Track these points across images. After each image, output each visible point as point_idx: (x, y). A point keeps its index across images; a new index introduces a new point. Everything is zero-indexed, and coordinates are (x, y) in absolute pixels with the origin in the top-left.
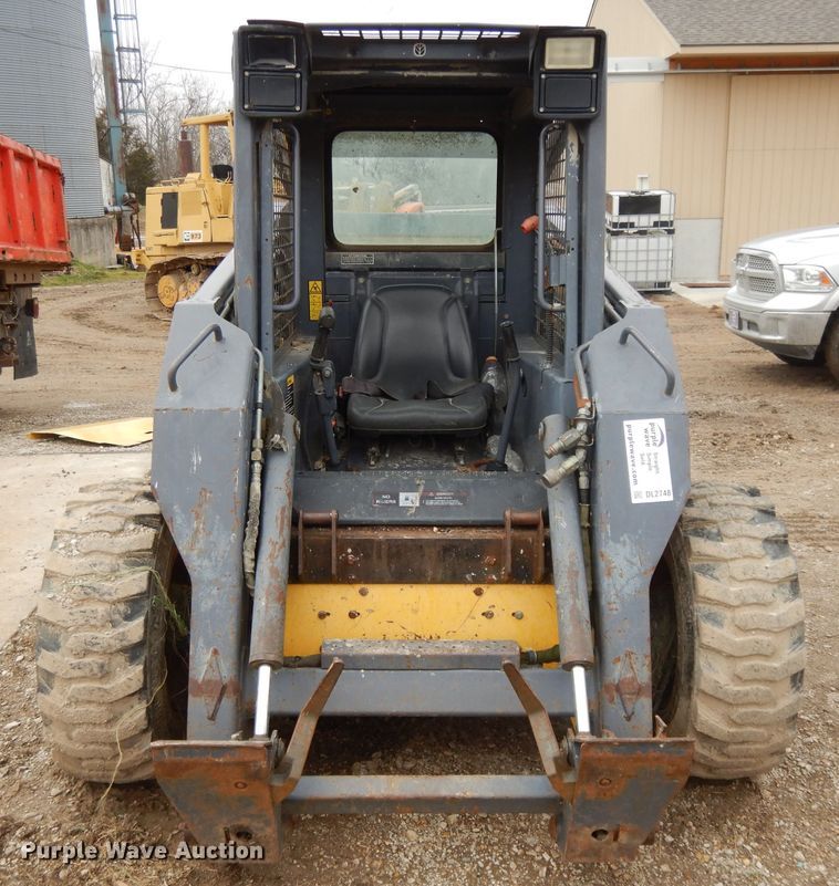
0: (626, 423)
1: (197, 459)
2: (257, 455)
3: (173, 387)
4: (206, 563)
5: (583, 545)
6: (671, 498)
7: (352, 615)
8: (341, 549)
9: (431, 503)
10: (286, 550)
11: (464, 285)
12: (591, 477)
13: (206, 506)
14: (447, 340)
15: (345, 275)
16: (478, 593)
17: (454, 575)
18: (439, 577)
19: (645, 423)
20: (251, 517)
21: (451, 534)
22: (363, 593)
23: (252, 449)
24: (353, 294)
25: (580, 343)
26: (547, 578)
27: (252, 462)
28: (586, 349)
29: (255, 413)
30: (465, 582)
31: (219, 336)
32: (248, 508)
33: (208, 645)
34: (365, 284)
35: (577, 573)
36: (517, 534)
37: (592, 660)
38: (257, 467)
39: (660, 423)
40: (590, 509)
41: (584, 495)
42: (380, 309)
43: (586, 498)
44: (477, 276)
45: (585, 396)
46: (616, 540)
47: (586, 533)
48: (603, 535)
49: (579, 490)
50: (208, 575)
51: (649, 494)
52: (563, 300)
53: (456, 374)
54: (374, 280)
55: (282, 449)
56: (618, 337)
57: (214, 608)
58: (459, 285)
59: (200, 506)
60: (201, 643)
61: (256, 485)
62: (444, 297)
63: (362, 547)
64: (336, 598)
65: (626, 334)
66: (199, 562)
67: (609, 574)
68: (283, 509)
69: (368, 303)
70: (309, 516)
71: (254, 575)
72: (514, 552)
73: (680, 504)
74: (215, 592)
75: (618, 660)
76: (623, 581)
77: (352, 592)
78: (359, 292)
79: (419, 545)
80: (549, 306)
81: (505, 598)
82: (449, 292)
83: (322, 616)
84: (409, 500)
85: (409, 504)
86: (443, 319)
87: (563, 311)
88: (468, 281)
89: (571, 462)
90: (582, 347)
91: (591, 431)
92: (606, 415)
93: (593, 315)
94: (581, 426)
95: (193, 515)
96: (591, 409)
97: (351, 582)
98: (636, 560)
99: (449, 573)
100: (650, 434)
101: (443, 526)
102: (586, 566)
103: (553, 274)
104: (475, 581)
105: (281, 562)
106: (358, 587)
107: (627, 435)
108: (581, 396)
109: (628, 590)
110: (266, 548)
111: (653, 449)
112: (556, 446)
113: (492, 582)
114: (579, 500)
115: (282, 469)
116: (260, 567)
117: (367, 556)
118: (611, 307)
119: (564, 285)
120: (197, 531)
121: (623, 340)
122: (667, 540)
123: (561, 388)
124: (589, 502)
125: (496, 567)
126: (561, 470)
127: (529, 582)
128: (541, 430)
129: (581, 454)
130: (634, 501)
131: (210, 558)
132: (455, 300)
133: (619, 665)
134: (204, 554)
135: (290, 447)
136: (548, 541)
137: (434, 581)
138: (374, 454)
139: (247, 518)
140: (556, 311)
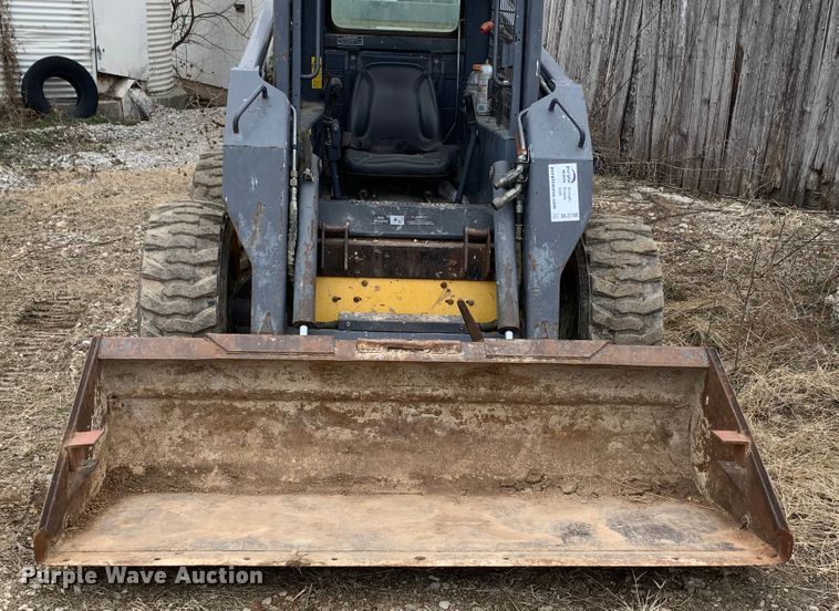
0: (550, 166)
1: (255, 182)
2: (294, 182)
3: (236, 130)
4: (261, 254)
5: (517, 253)
6: (578, 219)
7: (356, 300)
8: (351, 253)
9: (412, 223)
10: (315, 250)
11: (434, 64)
12: (525, 204)
13: (261, 215)
14: (420, 108)
15: (341, 53)
16: (444, 286)
17: (428, 273)
18: (417, 274)
19: (563, 166)
20: (291, 226)
21: (427, 244)
22: (364, 284)
23: (290, 178)
24: (346, 68)
25: (521, 109)
26: (491, 277)
27: (291, 187)
28: (525, 114)
29: (291, 152)
30: (435, 278)
31: (265, 96)
32: (289, 220)
33: (263, 309)
34: (356, 60)
35: (511, 270)
36: (472, 245)
37: (518, 327)
38: (294, 190)
39: (574, 166)
40: (522, 228)
41: (519, 217)
42: (368, 80)
43: (521, 220)
44: (444, 58)
45: (523, 147)
46: (540, 247)
47: (519, 244)
48: (531, 243)
49: (515, 213)
50: (263, 262)
51: (563, 216)
52: (510, 77)
53: (425, 135)
54: (364, 58)
55: (310, 180)
56: (548, 106)
57: (267, 285)
58: (430, 65)
59: (257, 215)
60: (259, 308)
61: (294, 204)
62: (418, 74)
63: (366, 251)
64: (346, 287)
65: (554, 102)
66: (256, 254)
67: (534, 269)
68: (313, 222)
69: (359, 76)
70: (329, 227)
71: (294, 266)
72: (470, 257)
73: (583, 224)
74: (268, 274)
75: (537, 326)
76: (543, 274)
77: (356, 283)
78: (351, 67)
79: (404, 250)
80: (500, 83)
81: (462, 290)
82: (421, 70)
83: (336, 300)
84: (397, 221)
85: (397, 223)
86: (417, 90)
87: (510, 87)
88: (436, 61)
89: (511, 193)
90: (522, 113)
91: (526, 171)
92: (537, 160)
93: (532, 90)
94: (520, 168)
95: (252, 221)
96: (526, 156)
97: (356, 276)
98: (552, 260)
99: (424, 271)
100: (566, 174)
101: (421, 239)
102: (518, 266)
103: (504, 58)
104: (442, 278)
105: (312, 258)
106: (361, 280)
107: (550, 175)
108: (520, 147)
109: (546, 280)
110: (302, 248)
111: (567, 185)
112: (502, 181)
113: (453, 279)
114: (516, 221)
115: (311, 193)
116: (298, 261)
117: (368, 258)
118: (544, 84)
119: (511, 67)
120: (255, 232)
121: (552, 108)
122: (573, 248)
123: (507, 143)
124: (522, 222)
125: (457, 268)
126: (504, 198)
127: (479, 280)
128: (491, 172)
129: (519, 187)
130: (553, 220)
131: (265, 252)
132: (426, 77)
133: (538, 329)
134: (259, 248)
135: (315, 179)
136: (493, 250)
137: (414, 277)
138: (363, 194)
139: (289, 226)
140: (505, 86)
